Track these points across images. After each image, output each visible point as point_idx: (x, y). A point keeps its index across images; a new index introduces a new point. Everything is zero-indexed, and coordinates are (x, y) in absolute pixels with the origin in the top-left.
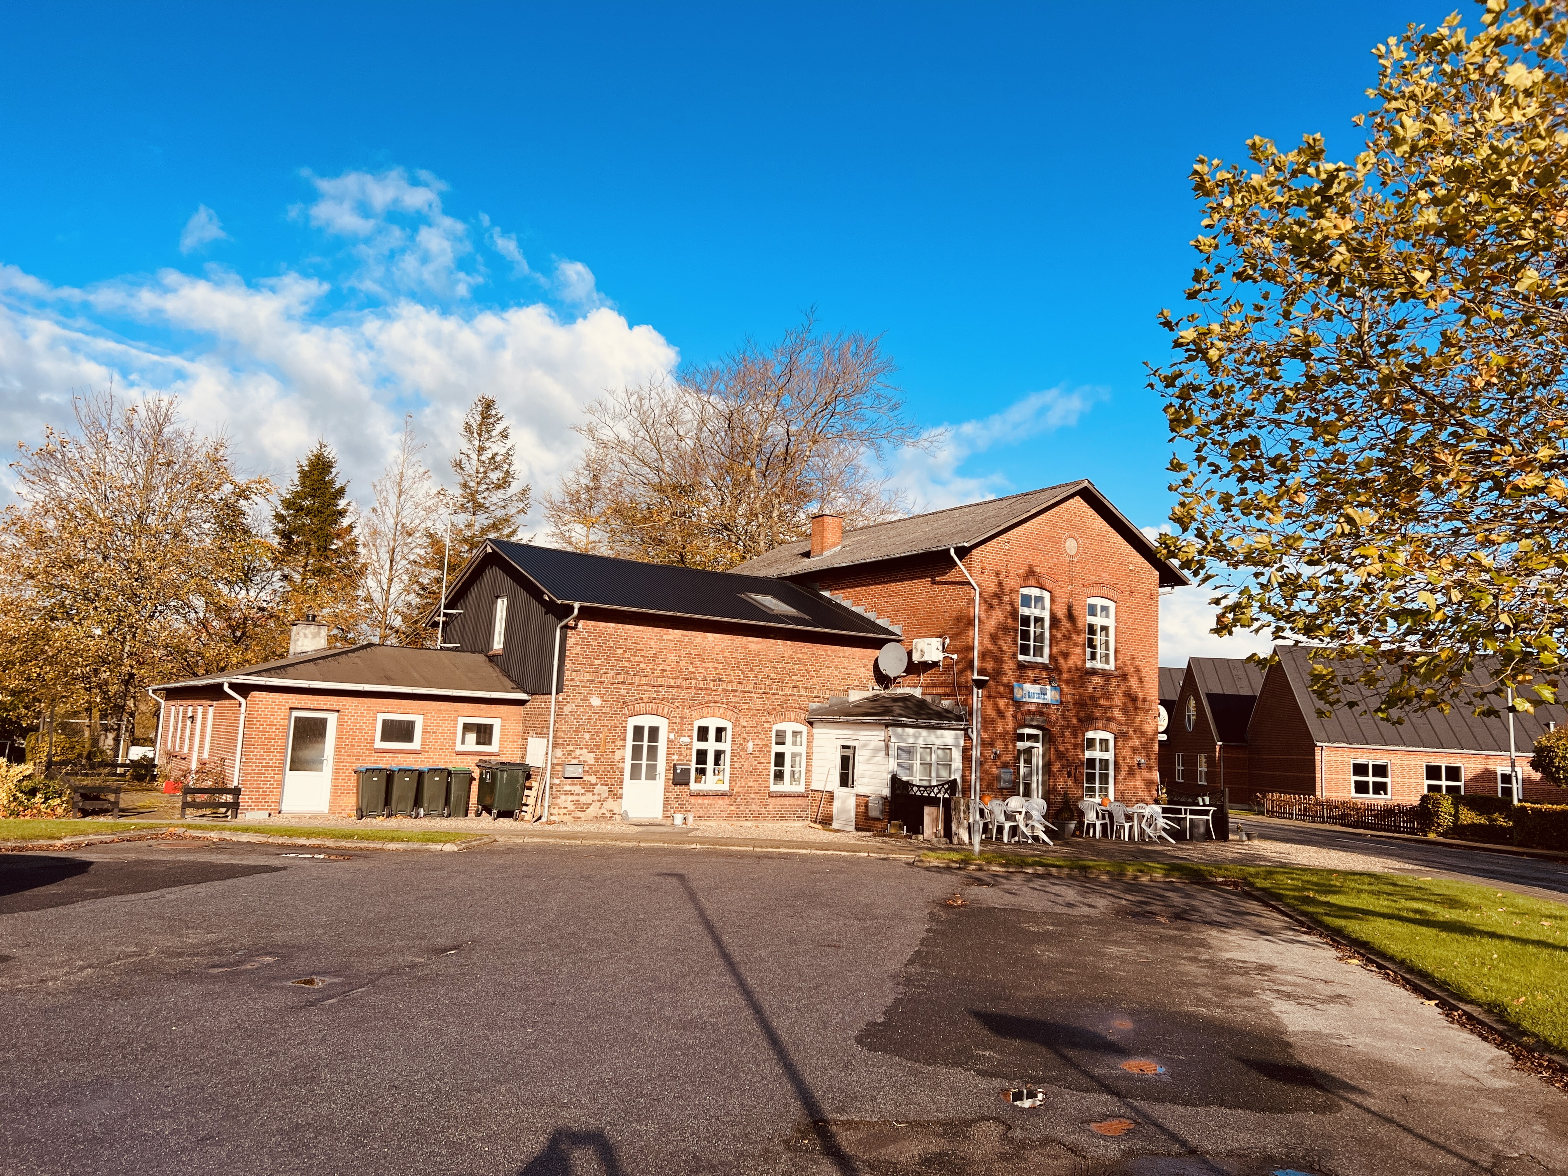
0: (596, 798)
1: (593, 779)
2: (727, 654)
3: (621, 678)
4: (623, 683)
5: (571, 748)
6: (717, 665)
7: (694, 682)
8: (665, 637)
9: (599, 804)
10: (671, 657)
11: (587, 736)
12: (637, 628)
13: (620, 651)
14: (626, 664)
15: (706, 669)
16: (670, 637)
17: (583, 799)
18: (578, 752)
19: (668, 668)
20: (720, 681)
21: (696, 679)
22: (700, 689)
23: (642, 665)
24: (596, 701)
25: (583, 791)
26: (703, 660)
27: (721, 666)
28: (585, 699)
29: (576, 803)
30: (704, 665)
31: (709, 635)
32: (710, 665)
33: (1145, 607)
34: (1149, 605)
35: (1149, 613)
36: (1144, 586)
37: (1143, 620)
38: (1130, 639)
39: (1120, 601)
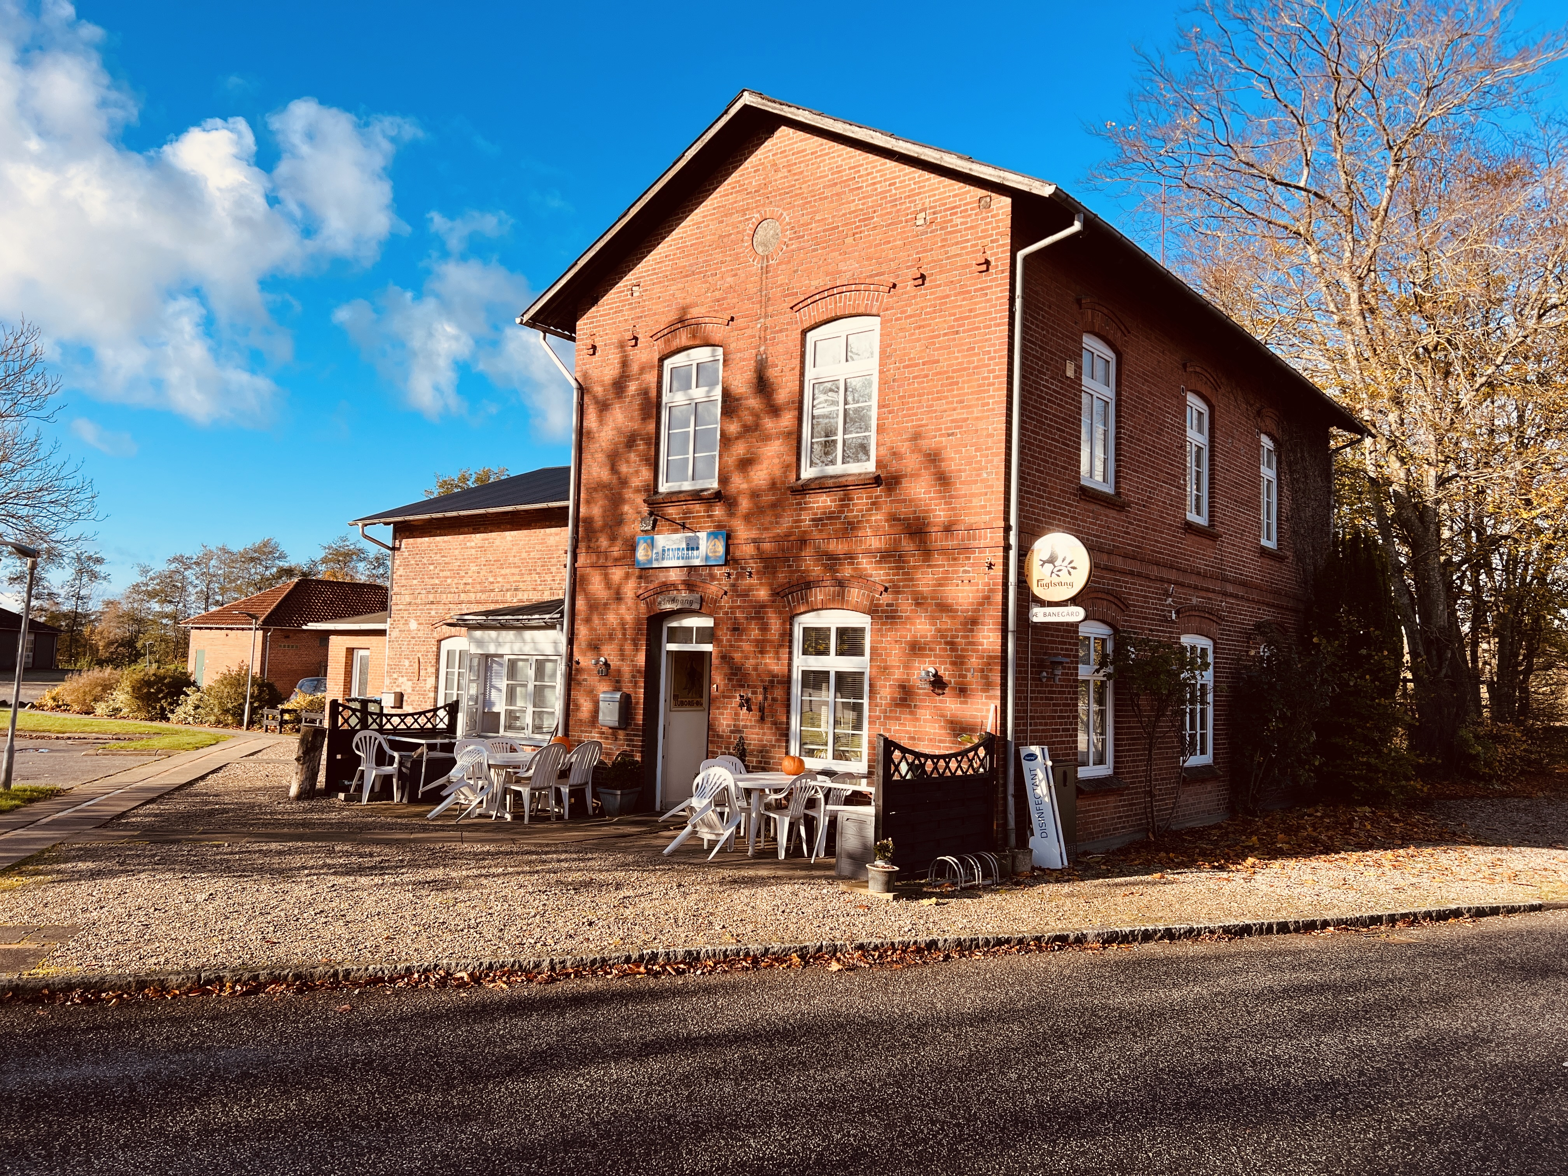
2: (524, 555)
3: (431, 597)
4: (432, 603)
5: (395, 676)
6: (514, 571)
8: (468, 544)
10: (474, 568)
11: (407, 663)
12: (446, 538)
13: (432, 567)
14: (437, 581)
15: (504, 576)
16: (473, 544)
18: (401, 680)
19: (470, 581)
20: (516, 590)
24: (413, 625)
27: (516, 571)
28: (407, 623)
30: (503, 572)
31: (507, 533)
32: (508, 571)
33: (964, 299)
34: (976, 290)
35: (975, 310)
36: (962, 248)
37: (957, 333)
38: (915, 389)
39: (887, 310)
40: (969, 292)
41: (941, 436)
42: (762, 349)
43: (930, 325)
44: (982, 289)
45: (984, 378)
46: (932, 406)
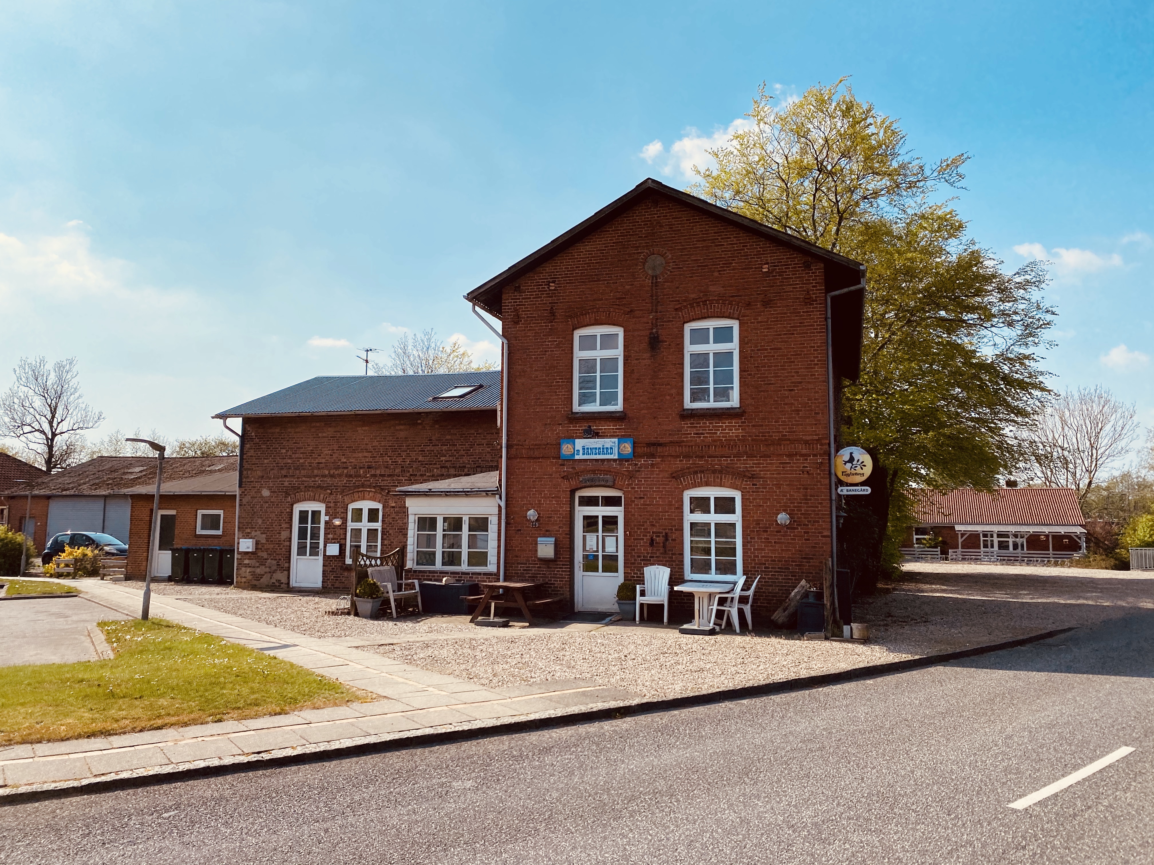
0: (268, 570)
1: (265, 555)
2: (375, 444)
3: (284, 472)
4: (285, 476)
5: (249, 530)
6: (366, 454)
7: (345, 471)
9: (269, 575)
10: (326, 451)
11: (260, 521)
13: (284, 451)
14: (289, 461)
15: (356, 458)
17: (258, 571)
19: (324, 461)
20: (369, 468)
21: (347, 468)
22: (351, 476)
23: (301, 461)
24: (266, 493)
25: (257, 564)
26: (354, 451)
27: (369, 455)
28: (259, 491)
29: (253, 574)
30: (355, 455)
32: (360, 455)
33: (796, 316)
34: (803, 312)
35: (804, 323)
36: (794, 288)
37: (793, 334)
38: (766, 363)
39: (744, 317)
40: (799, 312)
41: (784, 390)
42: (654, 330)
43: (774, 328)
44: (807, 312)
45: (811, 361)
46: (777, 373)
